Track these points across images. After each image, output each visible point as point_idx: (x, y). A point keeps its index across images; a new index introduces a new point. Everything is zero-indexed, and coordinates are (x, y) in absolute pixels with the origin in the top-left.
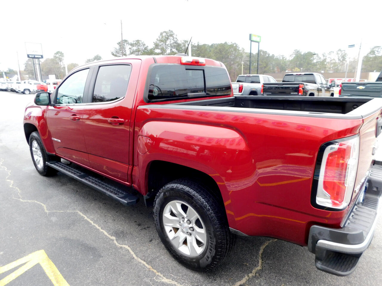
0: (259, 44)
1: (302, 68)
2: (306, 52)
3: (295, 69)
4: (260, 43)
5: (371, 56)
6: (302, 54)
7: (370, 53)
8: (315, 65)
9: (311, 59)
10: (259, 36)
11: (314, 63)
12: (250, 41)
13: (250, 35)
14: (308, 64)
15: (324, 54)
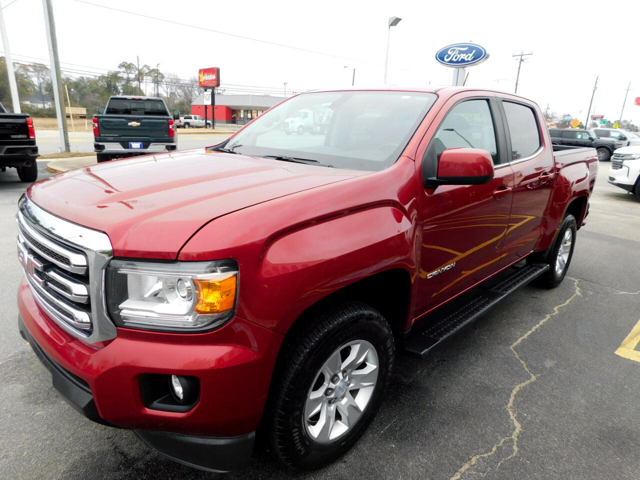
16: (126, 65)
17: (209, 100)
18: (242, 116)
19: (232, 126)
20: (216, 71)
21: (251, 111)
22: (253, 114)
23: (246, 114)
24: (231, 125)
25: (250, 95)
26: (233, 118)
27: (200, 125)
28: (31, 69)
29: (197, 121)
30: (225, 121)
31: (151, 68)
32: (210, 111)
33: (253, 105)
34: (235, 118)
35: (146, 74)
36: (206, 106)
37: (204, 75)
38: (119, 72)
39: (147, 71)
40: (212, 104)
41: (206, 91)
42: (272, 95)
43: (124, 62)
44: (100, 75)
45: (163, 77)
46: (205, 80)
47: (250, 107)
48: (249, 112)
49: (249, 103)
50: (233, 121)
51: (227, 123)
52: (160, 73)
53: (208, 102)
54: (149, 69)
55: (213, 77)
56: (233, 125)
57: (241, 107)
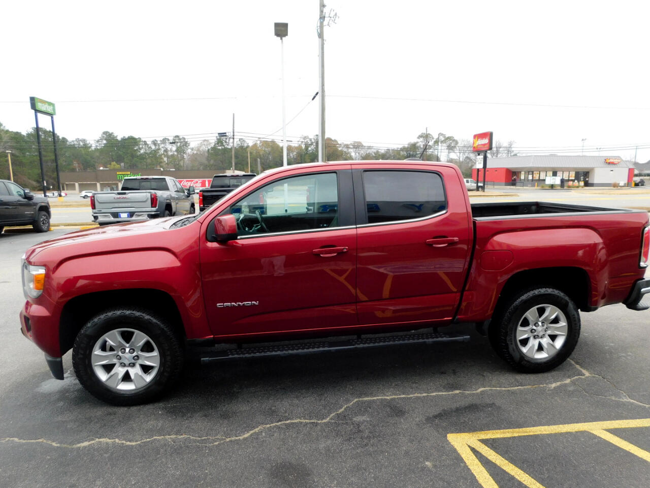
0: (52, 118)
1: (122, 162)
2: (127, 137)
3: (110, 164)
4: (54, 116)
5: (220, 148)
6: (119, 138)
7: (218, 144)
8: (142, 157)
9: (136, 148)
10: (50, 104)
11: (141, 155)
12: (33, 111)
13: (33, 100)
14: (133, 156)
15: (156, 142)
16: (424, 136)
17: (481, 163)
18: (522, 177)
19: (510, 189)
20: (489, 135)
21: (533, 172)
22: (534, 175)
23: (526, 176)
24: (509, 187)
25: (532, 156)
26: (513, 180)
27: (471, 188)
28: (351, 147)
29: (469, 184)
30: (504, 183)
31: (447, 136)
32: (481, 174)
33: (535, 166)
34: (515, 180)
35: (442, 142)
36: (478, 169)
37: (477, 140)
38: (417, 143)
39: (443, 139)
40: (483, 167)
41: (479, 155)
42: (559, 154)
43: (422, 133)
44: (386, 149)
45: (457, 142)
46: (479, 145)
47: (531, 168)
48: (531, 173)
49: (530, 164)
50: (513, 183)
51: (506, 185)
52: (454, 140)
53: (480, 166)
54: (444, 137)
55: (486, 141)
56: (512, 187)
57: (523, 169)
